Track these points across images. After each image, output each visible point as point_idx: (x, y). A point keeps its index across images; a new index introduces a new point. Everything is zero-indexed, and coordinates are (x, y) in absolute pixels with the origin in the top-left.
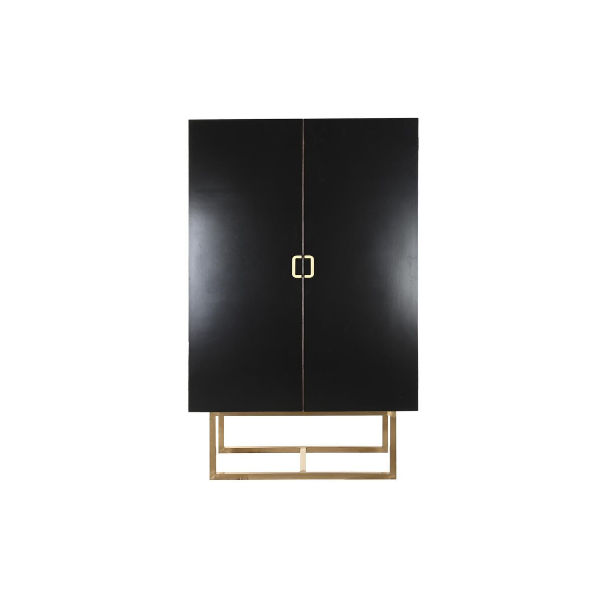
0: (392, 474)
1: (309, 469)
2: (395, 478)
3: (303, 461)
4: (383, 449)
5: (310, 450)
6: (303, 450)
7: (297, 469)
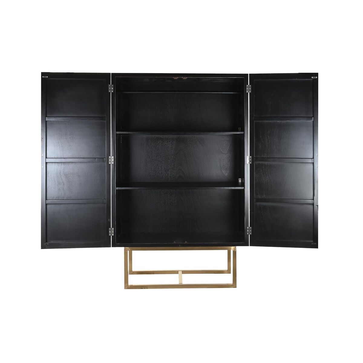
0: (234, 285)
1: (184, 283)
2: (236, 287)
3: (180, 279)
4: (228, 272)
5: (184, 272)
6: (180, 273)
7: (177, 283)
